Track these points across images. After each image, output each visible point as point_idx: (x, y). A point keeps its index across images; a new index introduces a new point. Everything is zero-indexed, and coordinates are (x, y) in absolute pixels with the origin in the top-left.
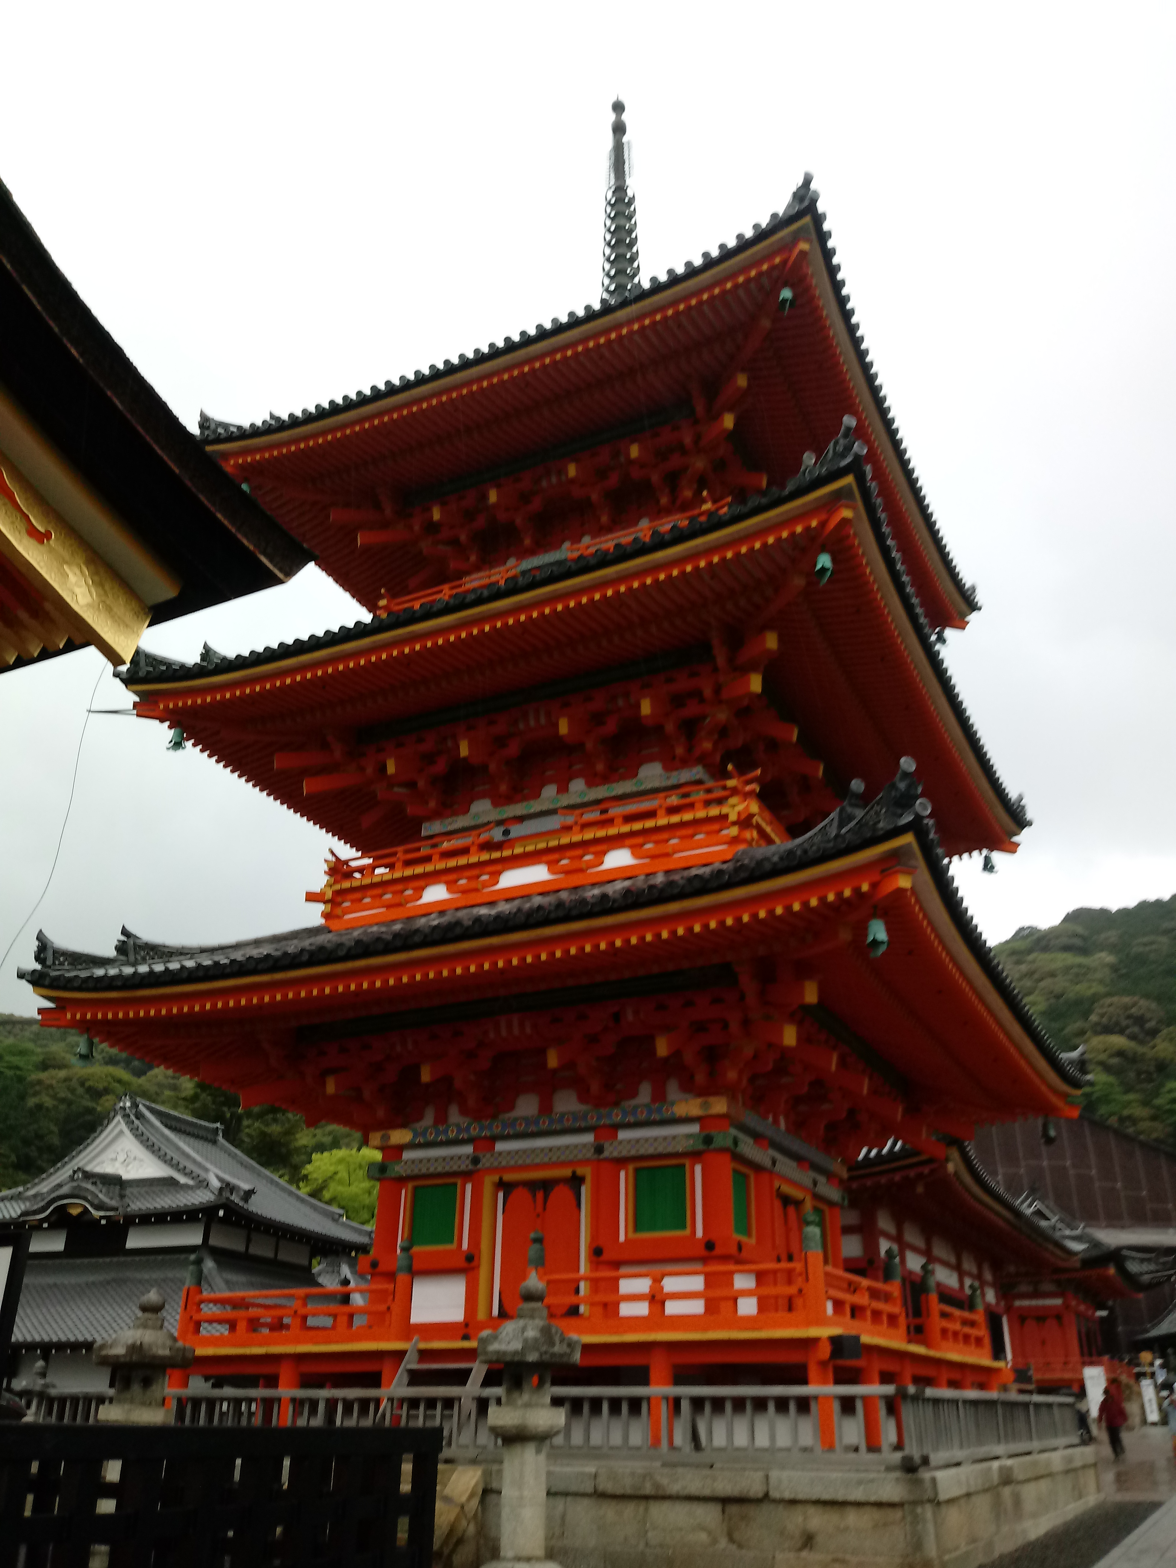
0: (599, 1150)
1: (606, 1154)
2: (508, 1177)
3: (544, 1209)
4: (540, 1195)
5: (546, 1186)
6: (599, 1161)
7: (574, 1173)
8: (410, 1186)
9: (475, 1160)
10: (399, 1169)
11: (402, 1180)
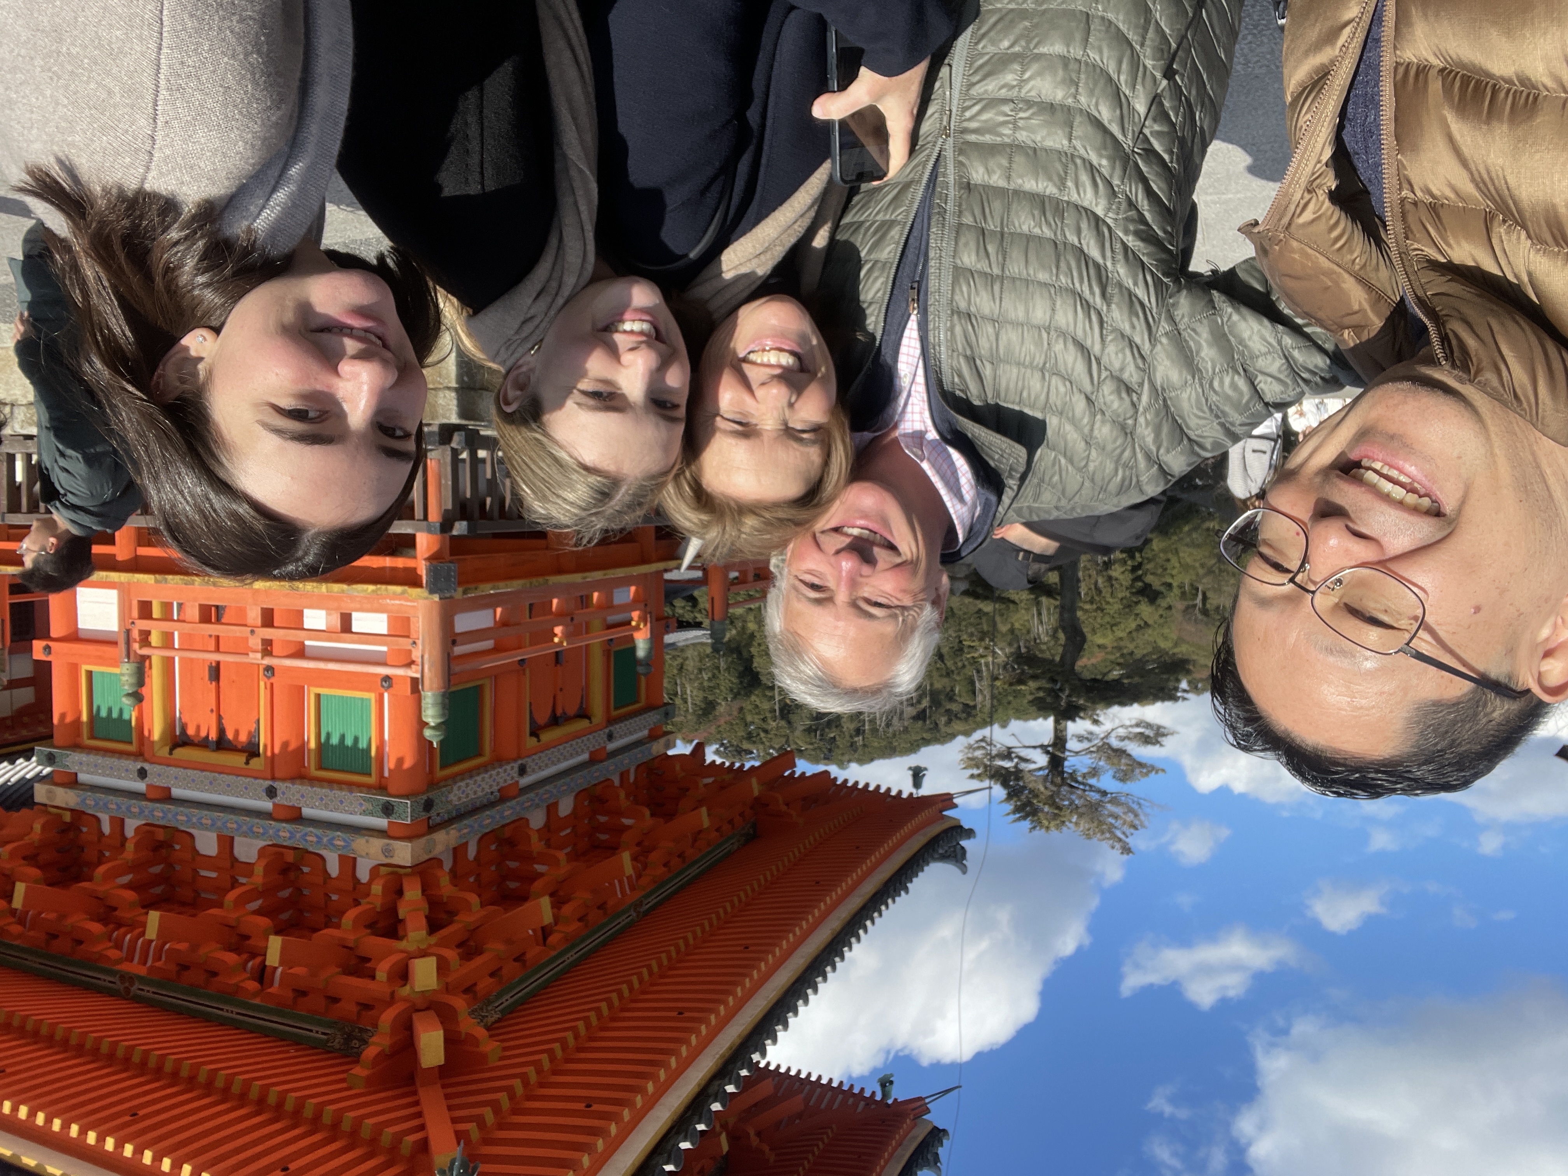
0: (522, 771)
1: (516, 766)
2: (584, 724)
3: (555, 698)
4: (559, 712)
5: (555, 721)
6: (519, 757)
7: (539, 741)
8: (642, 703)
9: (610, 737)
10: (652, 718)
11: (650, 708)
